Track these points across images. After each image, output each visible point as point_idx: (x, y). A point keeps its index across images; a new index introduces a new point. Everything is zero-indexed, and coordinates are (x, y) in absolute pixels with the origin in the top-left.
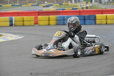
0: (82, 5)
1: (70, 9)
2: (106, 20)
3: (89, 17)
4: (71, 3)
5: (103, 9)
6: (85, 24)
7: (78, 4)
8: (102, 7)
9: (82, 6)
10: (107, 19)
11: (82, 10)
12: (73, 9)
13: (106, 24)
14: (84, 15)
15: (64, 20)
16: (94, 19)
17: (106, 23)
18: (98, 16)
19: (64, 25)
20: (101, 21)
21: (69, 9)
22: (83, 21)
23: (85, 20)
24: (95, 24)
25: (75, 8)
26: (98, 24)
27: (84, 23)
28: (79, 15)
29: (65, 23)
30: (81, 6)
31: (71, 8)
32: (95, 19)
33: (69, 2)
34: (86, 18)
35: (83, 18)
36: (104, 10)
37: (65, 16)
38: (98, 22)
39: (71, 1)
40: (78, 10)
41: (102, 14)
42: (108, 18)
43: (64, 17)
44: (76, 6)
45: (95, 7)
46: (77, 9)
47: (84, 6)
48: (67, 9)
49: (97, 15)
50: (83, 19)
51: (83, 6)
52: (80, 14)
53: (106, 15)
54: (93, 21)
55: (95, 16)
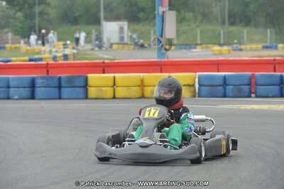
0: (54, 50)
1: (24, 61)
2: (112, 89)
3: (70, 80)
4: (25, 45)
5: (106, 61)
6: (60, 98)
7: (43, 48)
8: (104, 56)
9: (54, 54)
10: (114, 85)
11: (53, 62)
12: (30, 60)
13: (114, 98)
14: (59, 76)
15: (9, 87)
16: (82, 84)
17: (112, 96)
18: (93, 77)
19: (9, 98)
20: (102, 91)
21: (21, 61)
22: (56, 90)
23: (60, 87)
24: (86, 97)
25: (36, 56)
26: (92, 99)
27: (57, 96)
28: (45, 75)
29: (11, 96)
30: (50, 52)
31: (27, 58)
32: (86, 86)
33: (22, 42)
34: (63, 84)
35: (55, 83)
36: (107, 63)
37: (11, 76)
38: (92, 92)
39: (26, 40)
40: (44, 62)
41: (104, 73)
42: (118, 82)
43: (8, 81)
44: (38, 53)
45: (87, 56)
46: (41, 59)
47: (59, 53)
48: (16, 60)
49: (89, 75)
50: (57, 85)
51: (56, 52)
52: (48, 74)
53: (112, 75)
54: (81, 91)
55: (86, 79)
